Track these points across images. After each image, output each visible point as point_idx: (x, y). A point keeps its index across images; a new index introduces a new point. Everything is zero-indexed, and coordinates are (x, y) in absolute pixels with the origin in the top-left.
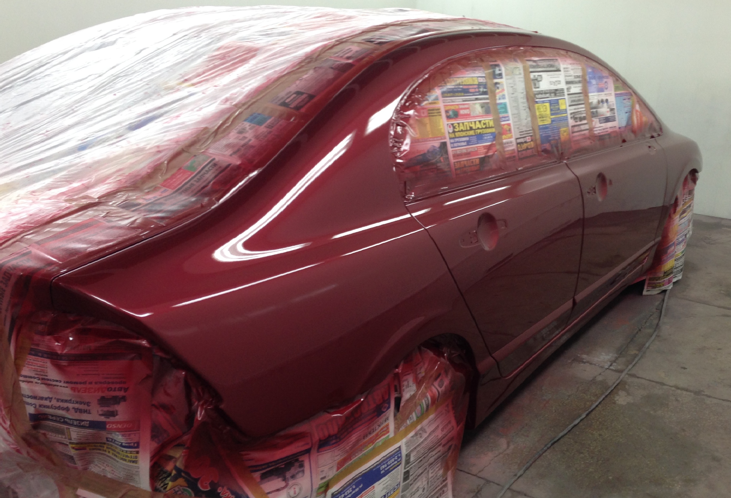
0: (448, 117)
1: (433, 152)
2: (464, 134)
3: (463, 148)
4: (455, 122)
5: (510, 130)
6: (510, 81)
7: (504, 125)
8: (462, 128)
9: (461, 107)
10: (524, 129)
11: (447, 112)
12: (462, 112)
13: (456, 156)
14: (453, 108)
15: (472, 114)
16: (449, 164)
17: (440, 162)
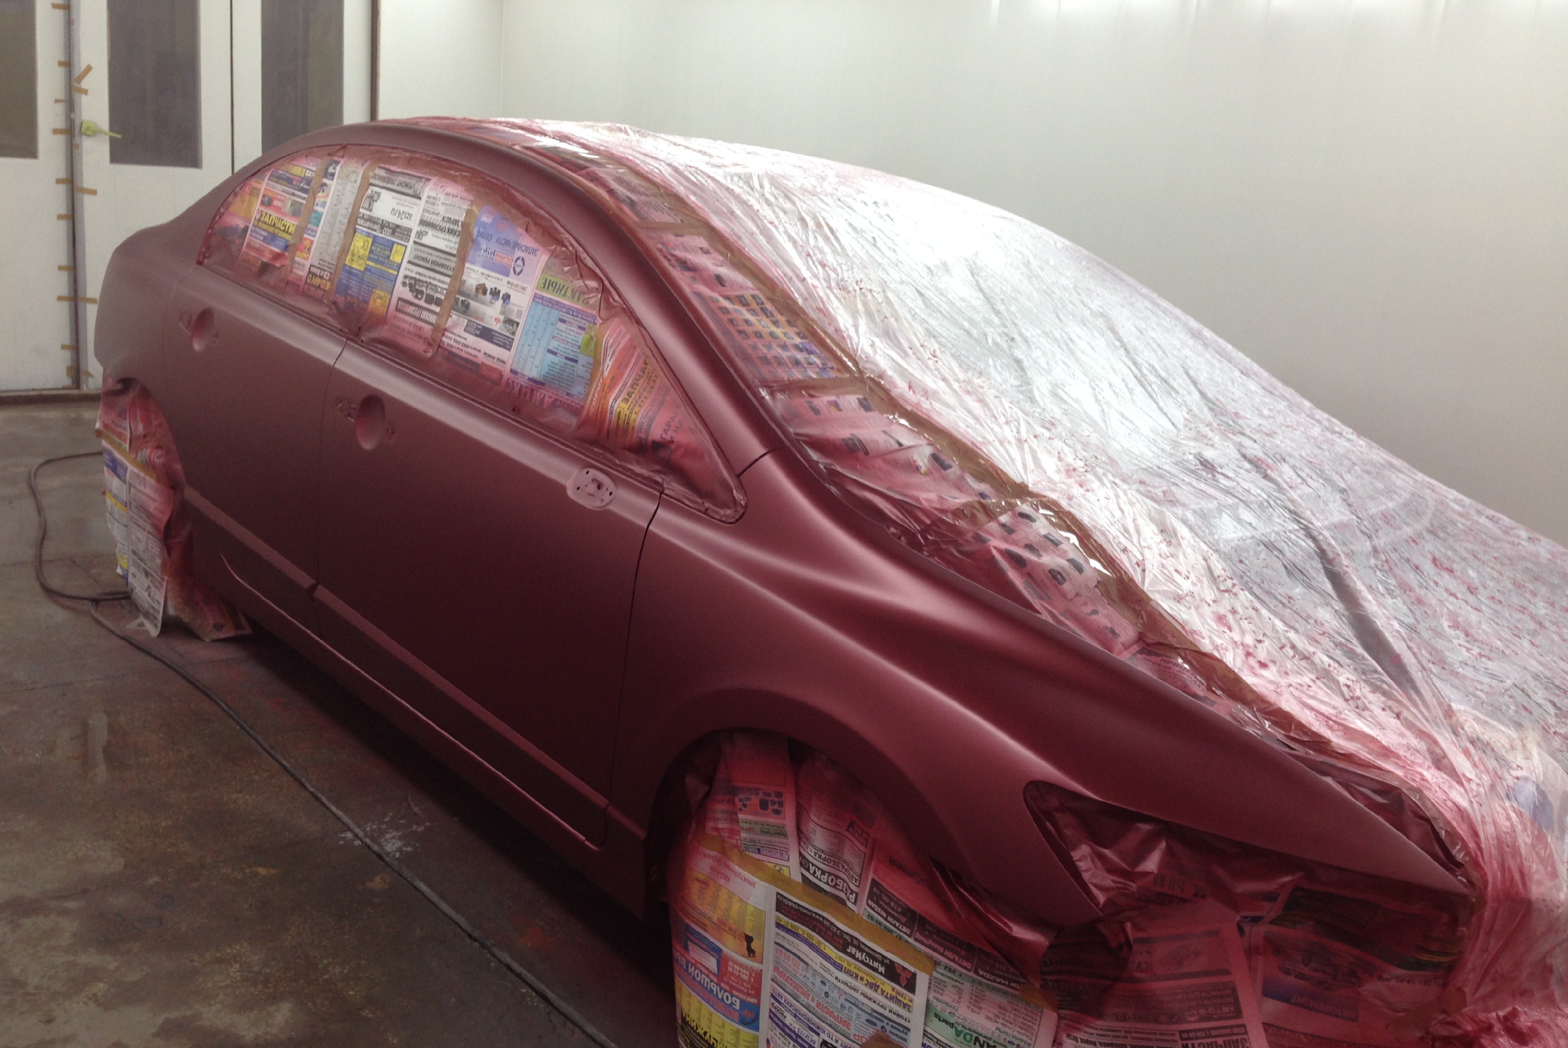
0: (262, 203)
1: (234, 229)
2: (265, 227)
3: (258, 242)
4: (264, 210)
5: (309, 249)
6: (340, 187)
7: (306, 239)
8: (267, 219)
9: (279, 197)
10: (328, 259)
11: (264, 196)
12: (275, 203)
13: (249, 246)
14: (270, 194)
15: (283, 210)
16: (240, 250)
17: (234, 243)
